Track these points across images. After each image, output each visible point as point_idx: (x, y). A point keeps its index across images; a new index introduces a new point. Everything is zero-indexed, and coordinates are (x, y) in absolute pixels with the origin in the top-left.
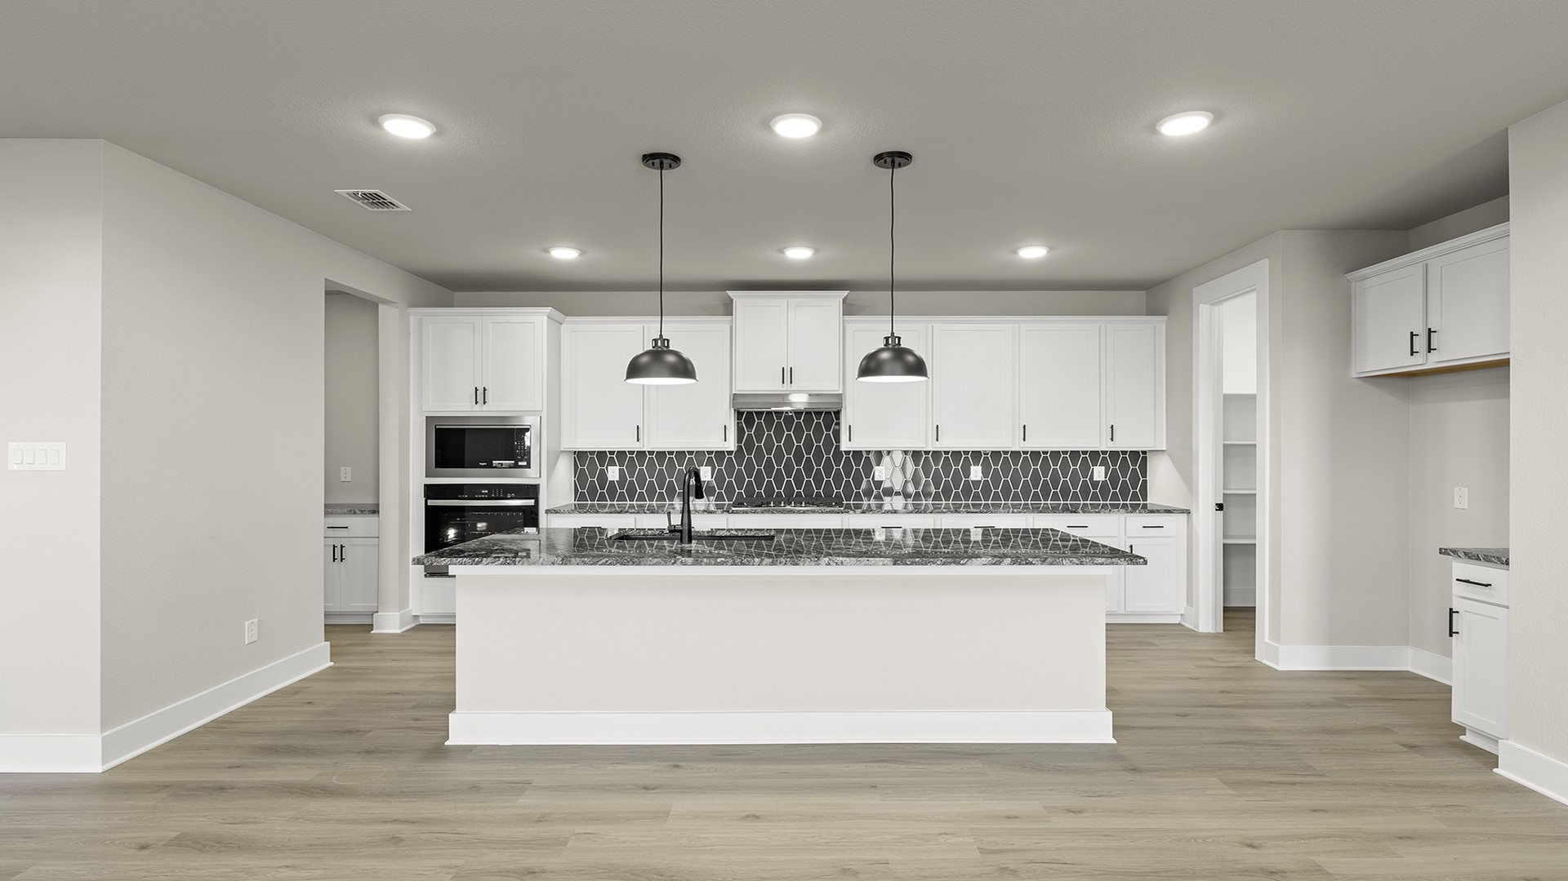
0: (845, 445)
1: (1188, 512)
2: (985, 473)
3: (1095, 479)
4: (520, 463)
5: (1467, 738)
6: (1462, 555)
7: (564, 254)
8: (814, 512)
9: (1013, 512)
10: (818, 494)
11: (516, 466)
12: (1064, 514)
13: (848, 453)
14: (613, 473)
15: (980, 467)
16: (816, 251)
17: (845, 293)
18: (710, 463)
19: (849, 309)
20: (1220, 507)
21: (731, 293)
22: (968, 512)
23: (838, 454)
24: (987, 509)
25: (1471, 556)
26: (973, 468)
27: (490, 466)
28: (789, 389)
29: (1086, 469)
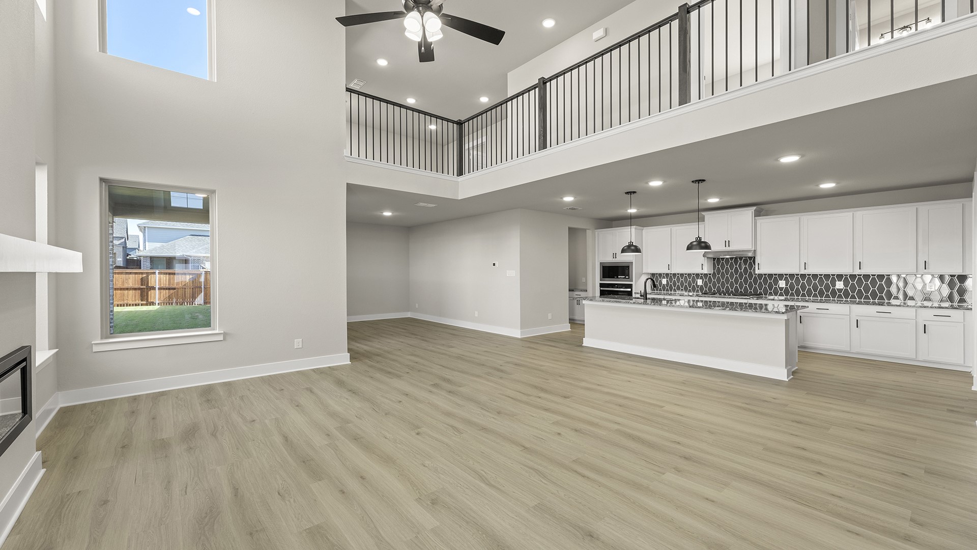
0: (757, 272)
2: (845, 285)
7: (632, 211)
10: (751, 292)
11: (625, 278)
14: (664, 281)
15: (842, 282)
17: (756, 208)
18: (701, 278)
21: (704, 213)
26: (837, 282)
27: (618, 278)
28: (727, 249)
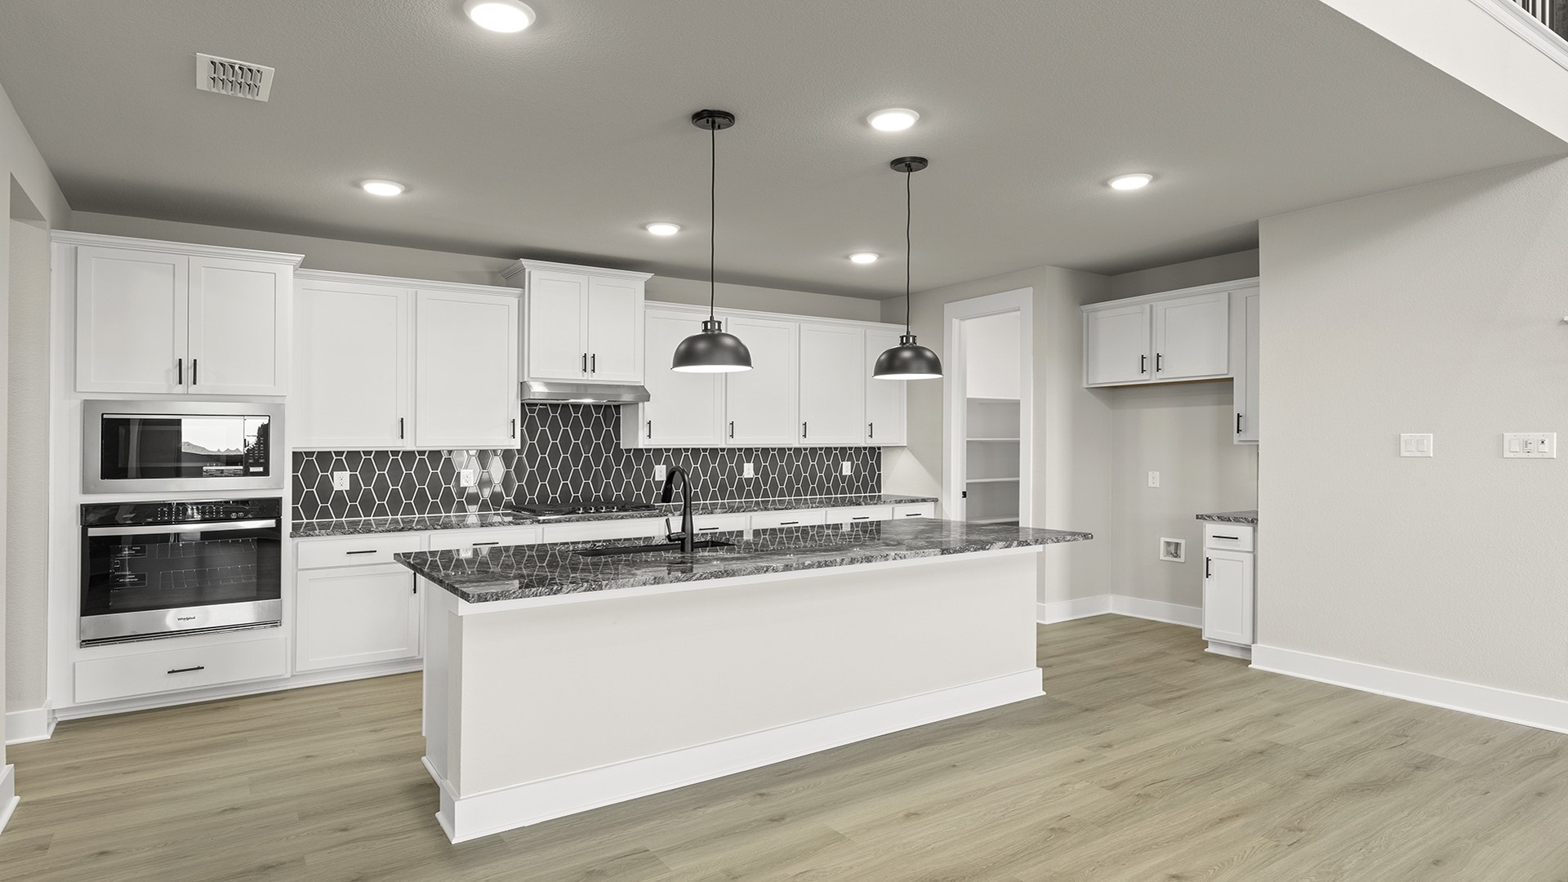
0: (643, 442)
1: (935, 500)
2: (756, 471)
3: (844, 474)
4: (252, 469)
5: (1210, 649)
6: (1216, 518)
8: (632, 517)
9: (812, 507)
11: (246, 473)
12: (852, 507)
13: (628, 451)
14: (341, 481)
15: (752, 464)
16: (682, 228)
17: (649, 276)
19: (650, 294)
20: (964, 494)
21: (524, 262)
22: (776, 509)
23: (618, 452)
24: (789, 507)
25: (1223, 519)
26: (746, 465)
28: (590, 378)
29: (837, 465)
